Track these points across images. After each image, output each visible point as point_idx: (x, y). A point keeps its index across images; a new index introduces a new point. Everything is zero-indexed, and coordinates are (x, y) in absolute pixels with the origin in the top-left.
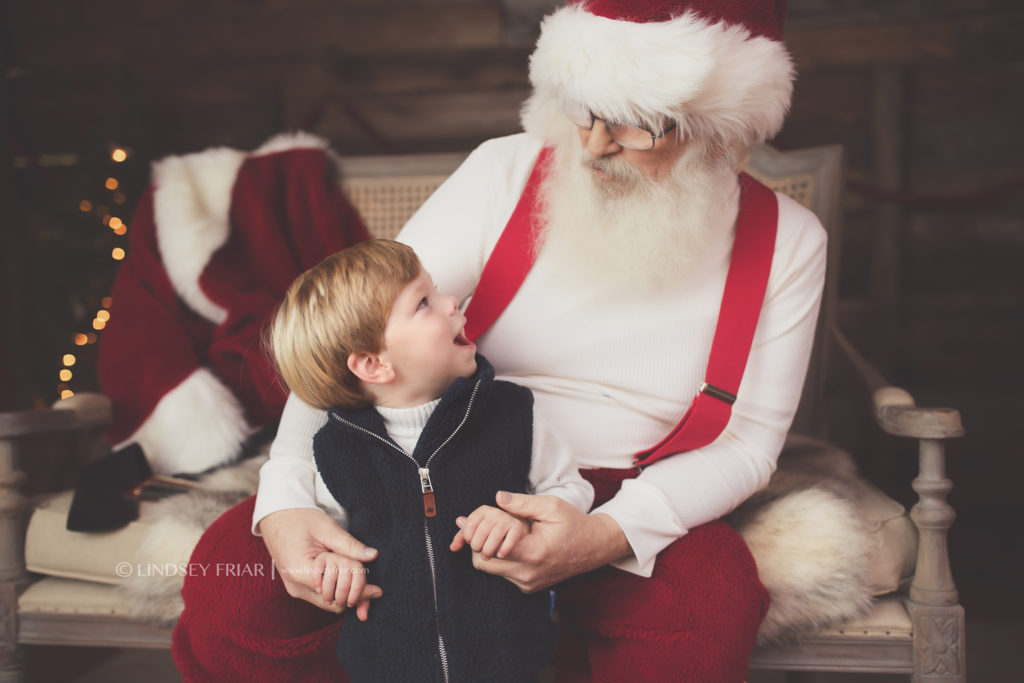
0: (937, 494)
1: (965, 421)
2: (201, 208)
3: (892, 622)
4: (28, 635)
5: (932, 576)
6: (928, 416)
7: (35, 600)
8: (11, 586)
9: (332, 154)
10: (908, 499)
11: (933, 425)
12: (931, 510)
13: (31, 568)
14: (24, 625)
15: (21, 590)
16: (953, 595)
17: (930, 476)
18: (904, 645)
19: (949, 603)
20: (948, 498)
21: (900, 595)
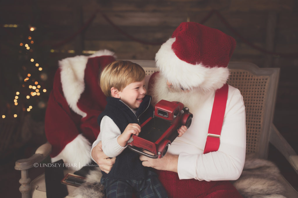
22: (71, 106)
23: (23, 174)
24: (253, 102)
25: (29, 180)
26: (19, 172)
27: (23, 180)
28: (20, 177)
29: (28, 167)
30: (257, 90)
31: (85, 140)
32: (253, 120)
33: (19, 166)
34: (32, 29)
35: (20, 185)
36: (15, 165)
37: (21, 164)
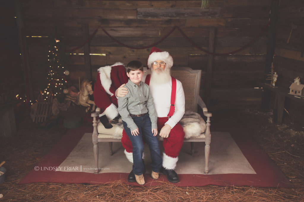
0: (209, 123)
1: (212, 115)
2: (107, 77)
3: (203, 136)
4: (99, 141)
5: (208, 131)
6: (208, 114)
7: (100, 136)
8: (97, 135)
9: (124, 66)
10: (206, 123)
11: (209, 115)
12: (208, 124)
13: (99, 132)
14: (99, 139)
15: (98, 135)
16: (210, 133)
17: (208, 121)
18: (204, 139)
19: (209, 134)
20: (210, 123)
21: (204, 133)
22: (106, 91)
23: (94, 119)
24: (190, 86)
25: (96, 121)
26: (93, 118)
27: (94, 121)
28: (93, 120)
29: (96, 116)
30: (192, 80)
31: (115, 106)
32: (190, 94)
33: (93, 115)
34: (57, 41)
35: (93, 123)
36: (91, 115)
37: (93, 114)
